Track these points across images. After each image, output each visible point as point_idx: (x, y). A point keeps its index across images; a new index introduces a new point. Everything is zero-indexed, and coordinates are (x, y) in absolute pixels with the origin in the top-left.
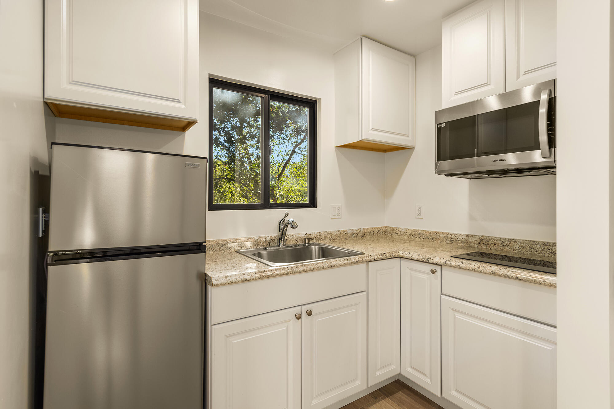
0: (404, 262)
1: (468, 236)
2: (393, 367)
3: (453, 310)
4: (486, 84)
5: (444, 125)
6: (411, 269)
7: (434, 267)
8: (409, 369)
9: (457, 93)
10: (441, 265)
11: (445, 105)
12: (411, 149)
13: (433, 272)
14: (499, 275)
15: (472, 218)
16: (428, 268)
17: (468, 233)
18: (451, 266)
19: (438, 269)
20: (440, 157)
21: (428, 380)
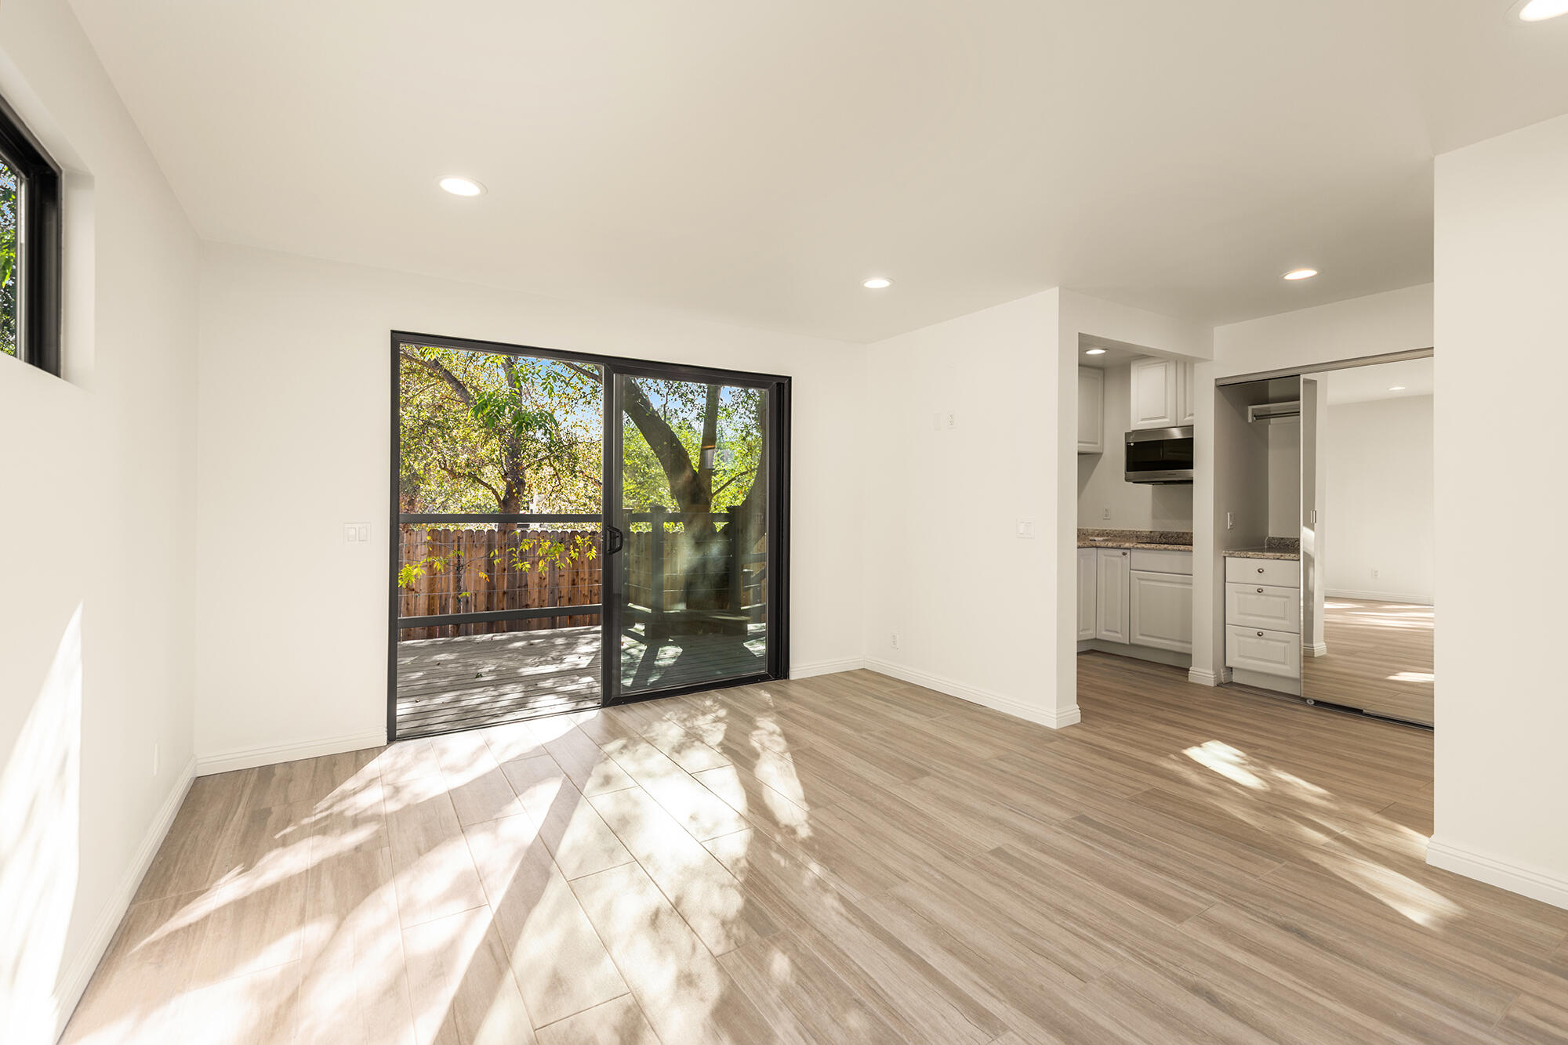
0: (1099, 550)
1: (1151, 532)
2: (1091, 632)
3: (1139, 579)
4: (1164, 417)
5: (1132, 444)
6: (1105, 555)
7: (1125, 551)
8: (1104, 633)
9: (1143, 420)
10: (1130, 549)
11: (1133, 428)
12: (1100, 454)
13: (1124, 554)
14: (1169, 550)
15: (1154, 516)
16: (1120, 552)
17: (1151, 530)
18: (1138, 548)
19: (1128, 552)
20: (1129, 468)
21: (1120, 635)
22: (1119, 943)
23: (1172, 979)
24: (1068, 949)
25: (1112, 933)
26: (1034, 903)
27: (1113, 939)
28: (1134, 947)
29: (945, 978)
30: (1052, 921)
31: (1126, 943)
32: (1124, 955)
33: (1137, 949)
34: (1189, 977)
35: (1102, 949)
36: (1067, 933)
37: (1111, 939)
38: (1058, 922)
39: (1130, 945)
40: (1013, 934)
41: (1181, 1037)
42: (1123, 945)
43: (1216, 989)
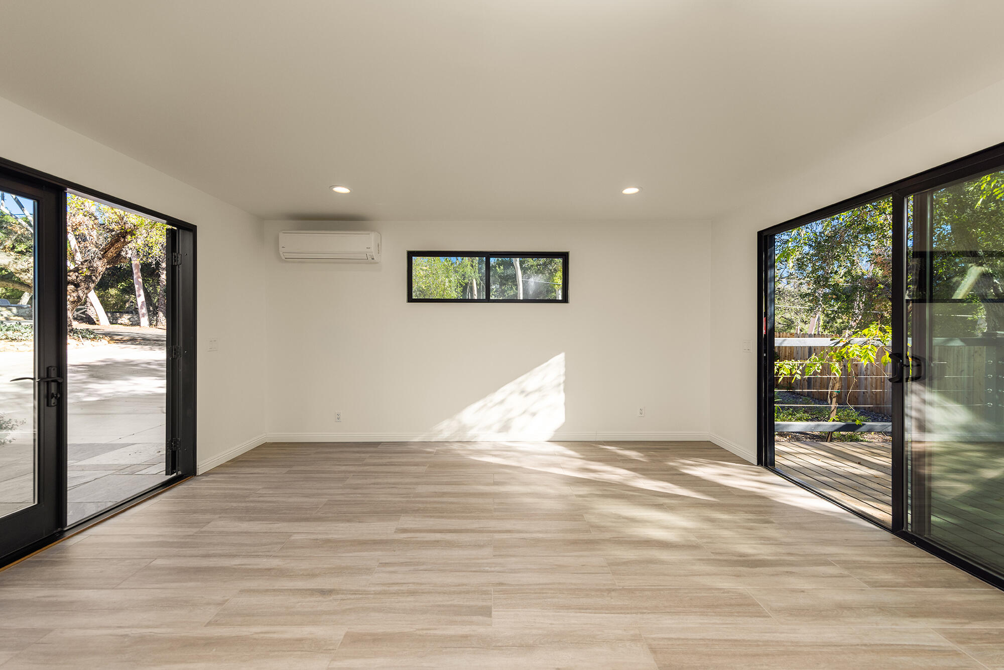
22: (375, 594)
23: (343, 590)
24: (396, 573)
25: (382, 597)
26: (431, 588)
27: (379, 594)
28: (367, 596)
29: (427, 533)
30: (414, 583)
31: (372, 596)
32: (369, 589)
33: (364, 596)
34: (335, 596)
35: (381, 584)
36: (402, 581)
37: (380, 593)
38: (410, 585)
39: (369, 596)
40: (423, 564)
41: (334, 566)
42: (372, 594)
43: (320, 598)
